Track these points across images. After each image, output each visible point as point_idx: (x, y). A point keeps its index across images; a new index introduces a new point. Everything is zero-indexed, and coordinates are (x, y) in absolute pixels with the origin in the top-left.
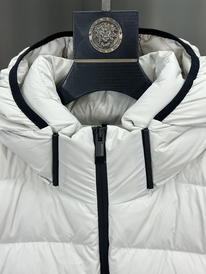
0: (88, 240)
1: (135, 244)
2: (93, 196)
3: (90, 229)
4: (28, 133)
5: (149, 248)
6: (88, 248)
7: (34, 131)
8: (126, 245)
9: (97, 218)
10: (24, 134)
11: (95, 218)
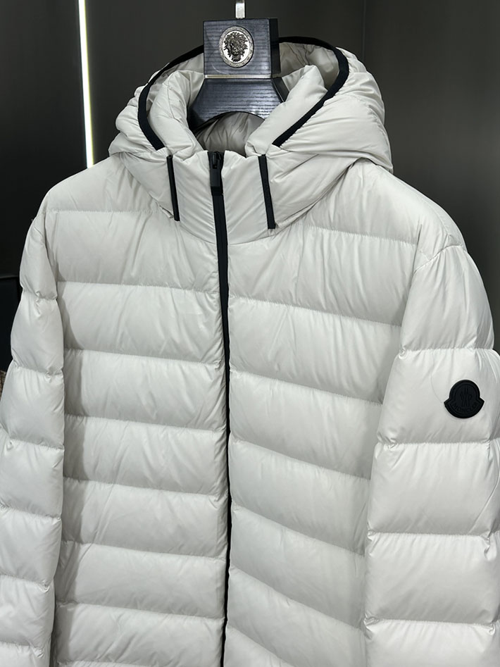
0: (207, 287)
1: (254, 294)
2: (212, 233)
3: (208, 272)
4: (146, 154)
5: (270, 301)
6: (207, 295)
7: (151, 152)
8: (245, 294)
9: (217, 261)
10: (142, 156)
11: (214, 259)
